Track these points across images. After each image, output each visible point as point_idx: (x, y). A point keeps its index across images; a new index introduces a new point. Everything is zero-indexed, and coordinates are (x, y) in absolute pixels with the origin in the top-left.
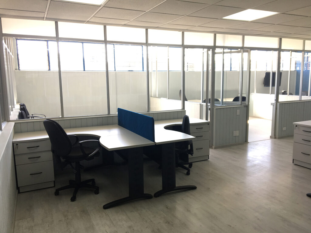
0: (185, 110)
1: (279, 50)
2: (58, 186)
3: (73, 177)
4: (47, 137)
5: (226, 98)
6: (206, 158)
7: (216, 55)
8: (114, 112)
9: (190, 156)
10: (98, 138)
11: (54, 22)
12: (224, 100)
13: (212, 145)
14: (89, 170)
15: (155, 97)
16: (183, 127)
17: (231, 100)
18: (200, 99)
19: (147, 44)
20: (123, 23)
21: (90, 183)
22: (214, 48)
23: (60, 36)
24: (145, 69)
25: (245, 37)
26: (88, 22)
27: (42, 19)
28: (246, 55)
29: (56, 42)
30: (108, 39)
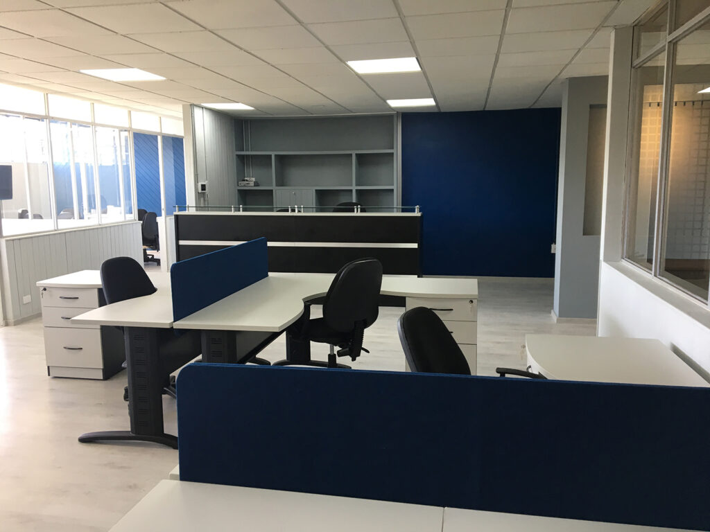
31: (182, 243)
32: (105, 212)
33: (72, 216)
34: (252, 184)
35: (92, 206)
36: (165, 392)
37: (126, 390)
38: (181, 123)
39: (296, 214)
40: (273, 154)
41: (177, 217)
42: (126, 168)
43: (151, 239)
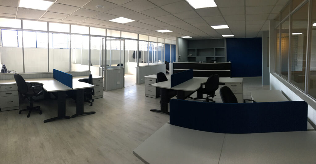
0: (91, 70)
1: (138, 40)
2: (21, 109)
3: (29, 105)
4: (16, 83)
5: (113, 64)
6: (101, 97)
7: (107, 41)
8: (51, 71)
9: (93, 96)
10: (42, 85)
11: (20, 20)
12: (112, 66)
13: (105, 89)
14: (37, 101)
15: (74, 63)
16: (89, 81)
17: (116, 65)
18: (99, 65)
19: (70, 33)
20: (58, 21)
21: (38, 108)
22: (106, 37)
23: (24, 28)
24: (69, 48)
25: (122, 32)
26: (39, 20)
27: (14, 18)
28: (122, 42)
29: (21, 32)
30: (50, 30)
31: (174, 69)
32: (158, 62)
33: (151, 63)
34: (191, 56)
35: (156, 60)
36: (169, 103)
37: (160, 101)
38: (175, 41)
39: (201, 63)
40: (196, 48)
41: (173, 63)
42: (163, 52)
43: (168, 68)
